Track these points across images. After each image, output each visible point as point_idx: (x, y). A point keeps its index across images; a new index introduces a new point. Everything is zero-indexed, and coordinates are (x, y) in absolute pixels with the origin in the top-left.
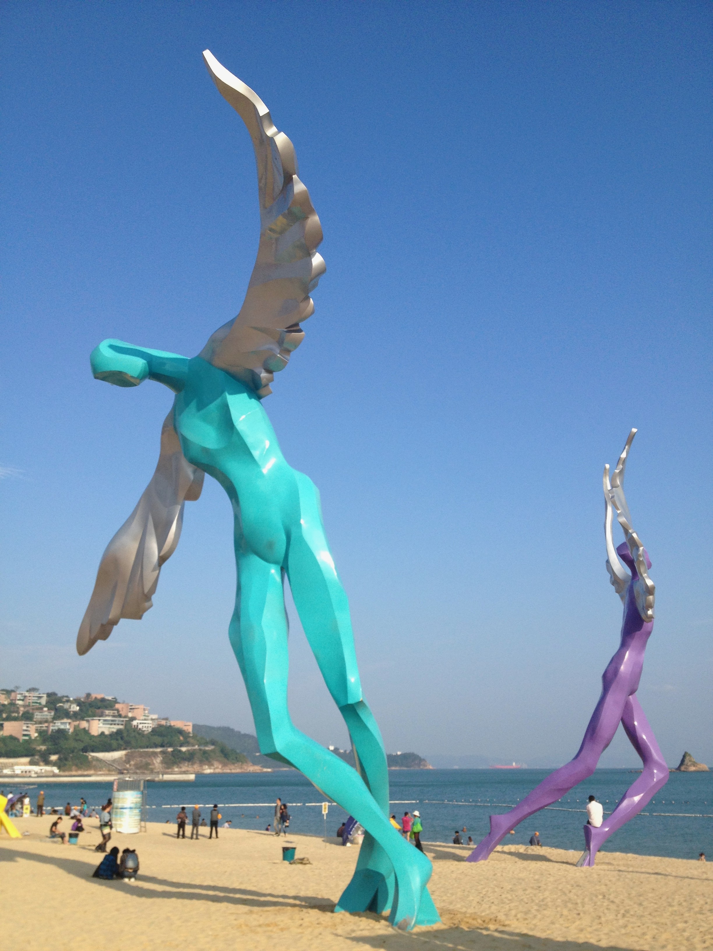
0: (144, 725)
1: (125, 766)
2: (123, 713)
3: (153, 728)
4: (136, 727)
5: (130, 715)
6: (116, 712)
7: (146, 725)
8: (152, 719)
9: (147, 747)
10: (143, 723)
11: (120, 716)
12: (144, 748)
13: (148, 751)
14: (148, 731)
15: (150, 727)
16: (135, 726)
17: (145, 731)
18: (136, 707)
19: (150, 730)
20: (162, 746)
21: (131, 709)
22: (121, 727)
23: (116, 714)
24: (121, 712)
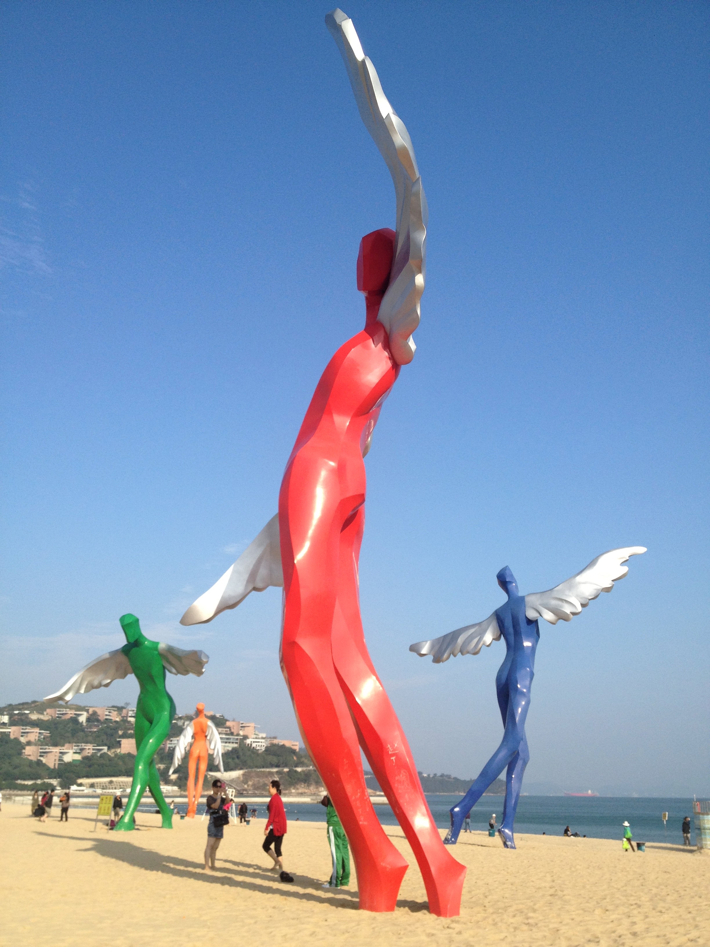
0: (258, 744)
1: (243, 786)
2: (235, 731)
3: (266, 747)
4: (250, 745)
5: (241, 733)
6: (228, 730)
7: (260, 744)
8: (263, 738)
9: (263, 767)
10: (256, 742)
11: (232, 734)
12: (260, 768)
13: (264, 771)
14: (261, 750)
15: (264, 746)
16: (248, 744)
17: (258, 750)
18: (248, 725)
19: (263, 749)
20: (277, 766)
21: (242, 727)
22: (235, 745)
23: (229, 732)
24: (232, 730)
